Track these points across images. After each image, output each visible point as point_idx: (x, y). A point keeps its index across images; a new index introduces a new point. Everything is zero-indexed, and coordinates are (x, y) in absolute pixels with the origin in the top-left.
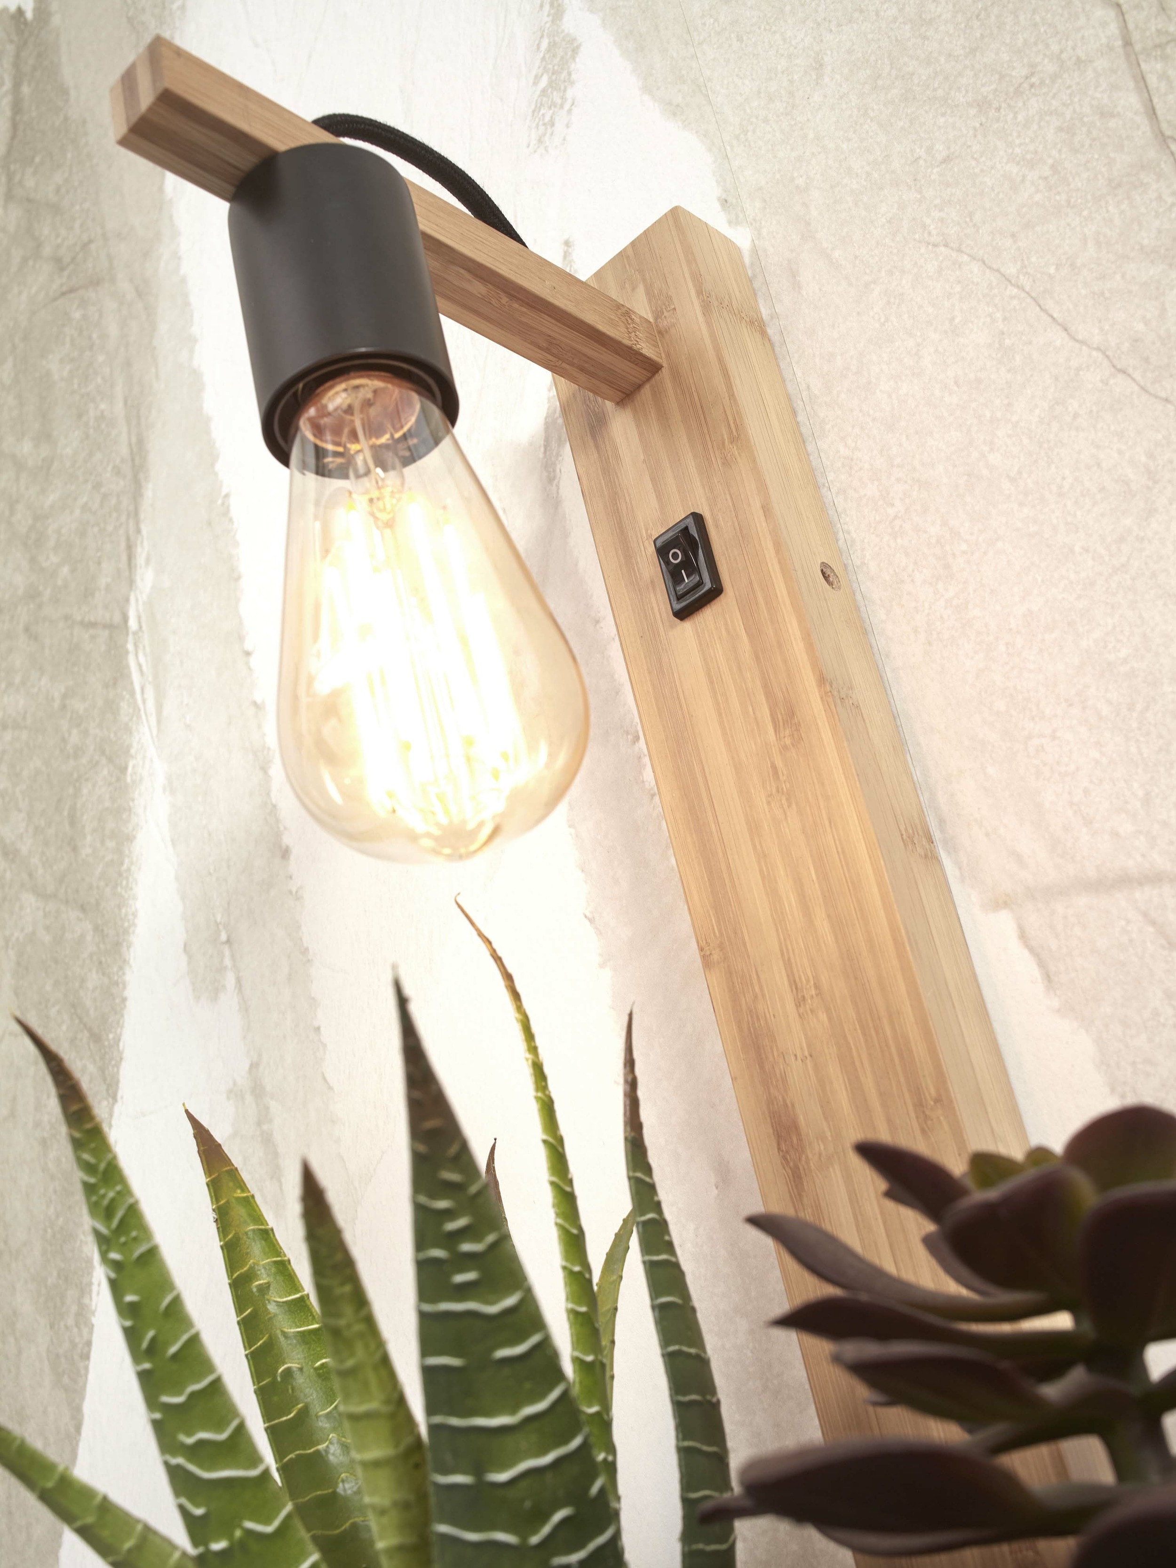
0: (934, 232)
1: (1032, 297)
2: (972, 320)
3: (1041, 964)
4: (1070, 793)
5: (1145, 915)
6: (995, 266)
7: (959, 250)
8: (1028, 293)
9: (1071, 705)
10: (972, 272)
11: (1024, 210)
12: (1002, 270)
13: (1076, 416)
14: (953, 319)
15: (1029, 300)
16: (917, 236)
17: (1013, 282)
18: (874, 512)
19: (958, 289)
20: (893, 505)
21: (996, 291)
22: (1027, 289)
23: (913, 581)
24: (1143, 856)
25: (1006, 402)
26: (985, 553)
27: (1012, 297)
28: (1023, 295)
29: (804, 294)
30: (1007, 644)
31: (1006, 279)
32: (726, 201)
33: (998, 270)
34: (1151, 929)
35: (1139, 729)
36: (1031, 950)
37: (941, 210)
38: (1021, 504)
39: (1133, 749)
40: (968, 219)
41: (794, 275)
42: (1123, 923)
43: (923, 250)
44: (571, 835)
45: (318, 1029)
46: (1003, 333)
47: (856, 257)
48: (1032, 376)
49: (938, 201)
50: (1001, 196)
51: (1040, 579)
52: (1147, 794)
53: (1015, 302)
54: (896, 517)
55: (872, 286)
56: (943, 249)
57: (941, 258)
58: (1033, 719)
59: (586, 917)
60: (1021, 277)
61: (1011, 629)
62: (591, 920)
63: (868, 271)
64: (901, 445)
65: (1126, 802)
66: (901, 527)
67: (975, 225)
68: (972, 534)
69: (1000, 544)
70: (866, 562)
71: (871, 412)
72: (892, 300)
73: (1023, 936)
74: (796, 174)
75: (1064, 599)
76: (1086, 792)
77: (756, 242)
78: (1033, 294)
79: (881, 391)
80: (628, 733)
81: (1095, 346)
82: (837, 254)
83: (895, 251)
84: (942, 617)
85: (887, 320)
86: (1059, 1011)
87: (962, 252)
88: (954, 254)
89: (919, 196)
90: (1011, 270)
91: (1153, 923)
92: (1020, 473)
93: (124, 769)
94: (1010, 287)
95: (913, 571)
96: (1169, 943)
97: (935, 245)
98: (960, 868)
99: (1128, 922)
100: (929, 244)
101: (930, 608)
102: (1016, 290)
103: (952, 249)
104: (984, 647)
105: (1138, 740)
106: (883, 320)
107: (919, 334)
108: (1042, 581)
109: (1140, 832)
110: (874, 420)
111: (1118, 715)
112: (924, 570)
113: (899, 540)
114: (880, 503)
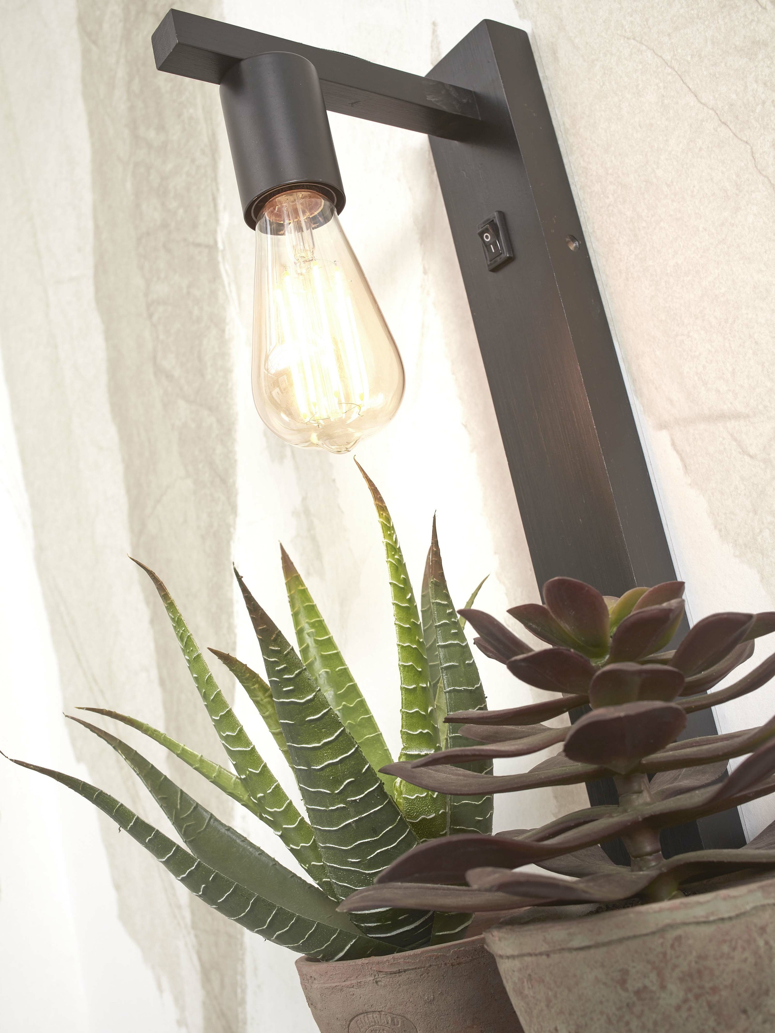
0: (628, 30)
1: (678, 75)
2: (648, 87)
3: (682, 460)
4: (696, 368)
5: (732, 435)
6: (660, 54)
7: (641, 43)
8: (676, 72)
9: (697, 318)
10: (647, 57)
11: (675, 19)
12: (663, 56)
13: (701, 149)
14: (638, 86)
15: (677, 76)
16: (619, 32)
17: (669, 64)
18: (599, 201)
19: (640, 67)
20: (608, 197)
21: (660, 70)
22: (676, 69)
23: (619, 243)
24: (731, 403)
25: (665, 138)
26: (655, 229)
27: (669, 74)
28: (674, 73)
29: (560, 65)
30: (666, 282)
31: (665, 62)
32: (518, 3)
33: (661, 57)
34: (735, 443)
35: (730, 333)
36: (677, 452)
37: (631, 16)
38: (673, 201)
39: (727, 345)
40: (645, 23)
41: (554, 53)
42: (721, 439)
43: (622, 41)
44: (453, 378)
45: (334, 480)
46: (663, 96)
47: (587, 43)
48: (678, 123)
49: (629, 10)
50: (663, 9)
52: (734, 369)
53: (670, 77)
54: (610, 205)
55: (596, 62)
56: (632, 41)
57: (631, 47)
58: (678, 325)
59: (463, 425)
60: (673, 62)
61: (667, 273)
62: (465, 426)
63: (593, 53)
64: (612, 161)
65: (723, 374)
66: (612, 210)
67: (649, 27)
68: (648, 217)
69: (662, 224)
71: (596, 141)
72: (606, 72)
73: (673, 444)
75: (694, 257)
76: (704, 367)
77: (535, 30)
78: (679, 73)
79: (601, 128)
81: (711, 107)
82: (577, 40)
83: (608, 41)
84: (633, 265)
85: (604, 84)
86: (690, 484)
87: (642, 44)
88: (638, 45)
89: (619, 6)
90: (668, 57)
91: (735, 440)
92: (672, 182)
93: (223, 331)
94: (667, 68)
95: (619, 237)
97: (628, 39)
98: (643, 407)
99: (724, 439)
100: (625, 37)
101: (627, 259)
102: (670, 70)
103: (637, 41)
104: (655, 283)
105: (729, 340)
106: (601, 84)
107: (620, 94)
108: (683, 246)
109: (729, 390)
110: (598, 145)
111: (720, 325)
112: (624, 237)
113: (612, 219)
114: (602, 196)
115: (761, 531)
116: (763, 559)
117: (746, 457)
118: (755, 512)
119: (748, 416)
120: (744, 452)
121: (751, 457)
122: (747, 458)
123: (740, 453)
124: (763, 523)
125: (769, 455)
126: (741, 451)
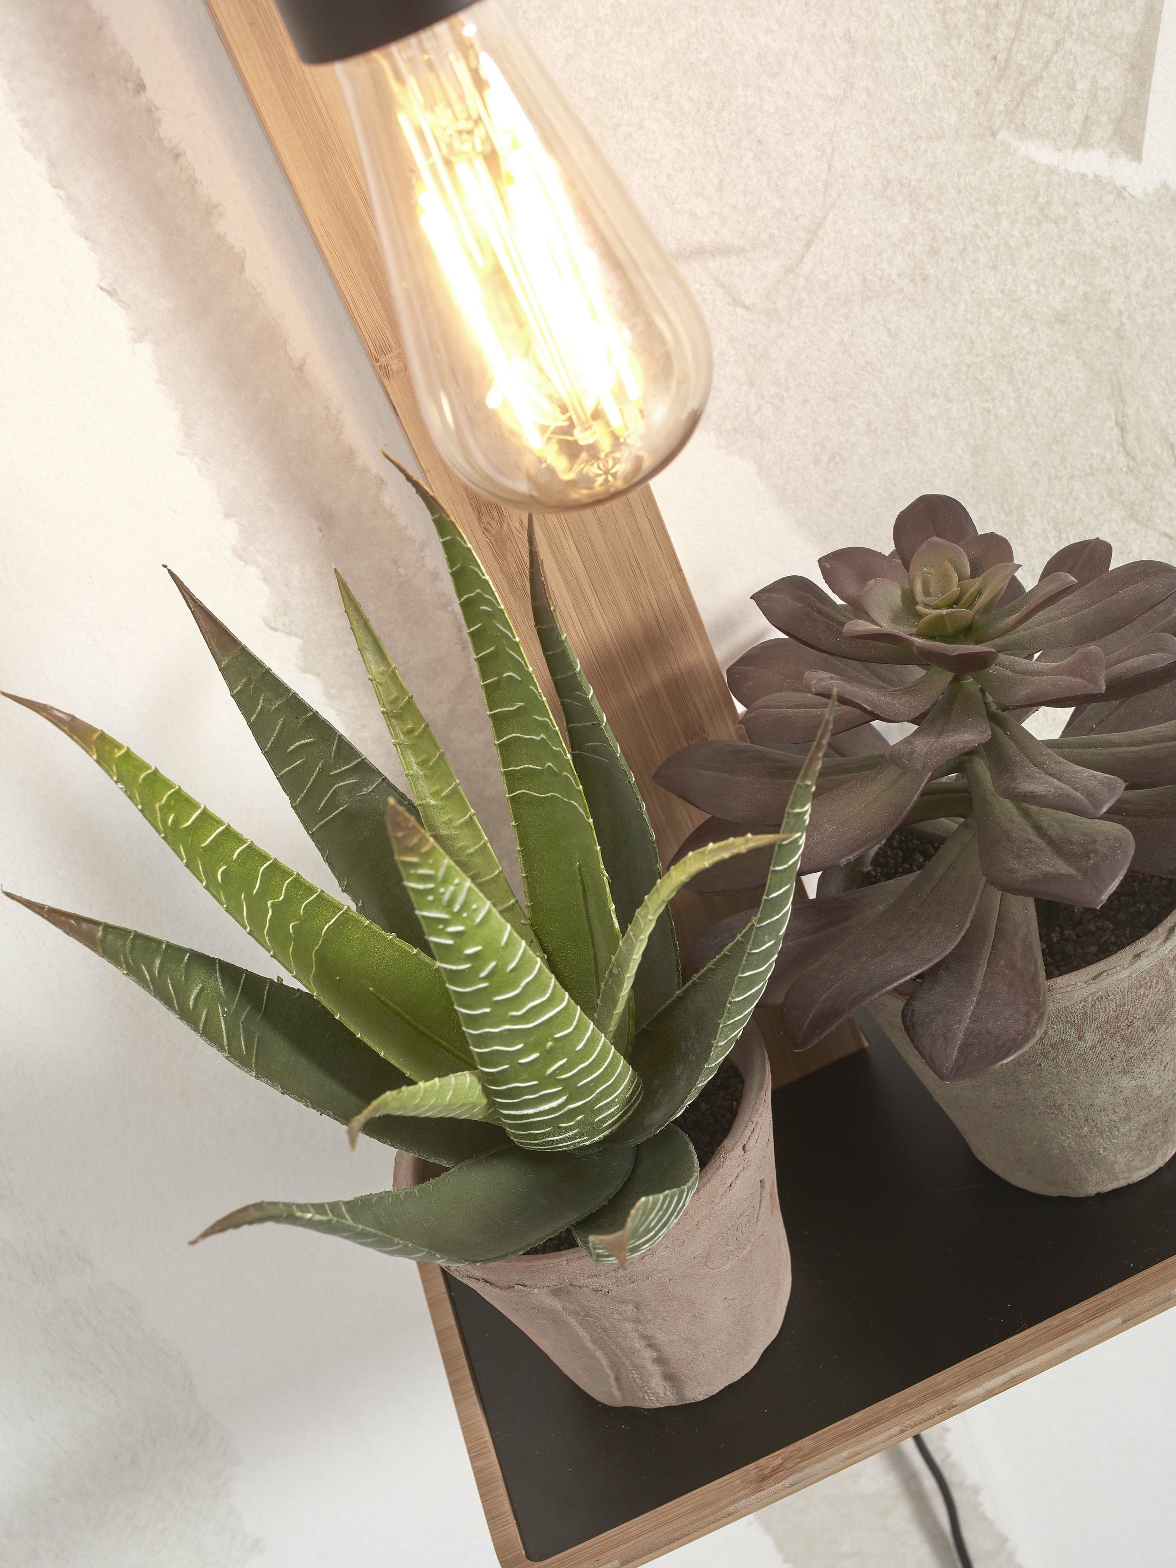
4: (655, 178)
5: (716, 279)
9: (657, 98)
24: (716, 232)
30: (596, 32)
34: (720, 291)
35: (716, 125)
39: (710, 143)
42: (698, 286)
44: (59, 196)
52: (721, 181)
58: (622, 107)
59: (102, 289)
61: (599, 18)
62: (112, 293)
65: (703, 188)
76: (669, 177)
80: (126, 80)
91: (722, 286)
96: (734, 301)
99: (702, 285)
104: (573, 32)
105: (714, 135)
109: (714, 213)
111: (698, 111)
115: (760, 408)
116: (762, 444)
117: (738, 309)
118: (752, 384)
119: (743, 250)
120: (737, 302)
121: (747, 308)
122: (740, 311)
123: (729, 304)
124: (763, 397)
125: (775, 303)
126: (730, 301)
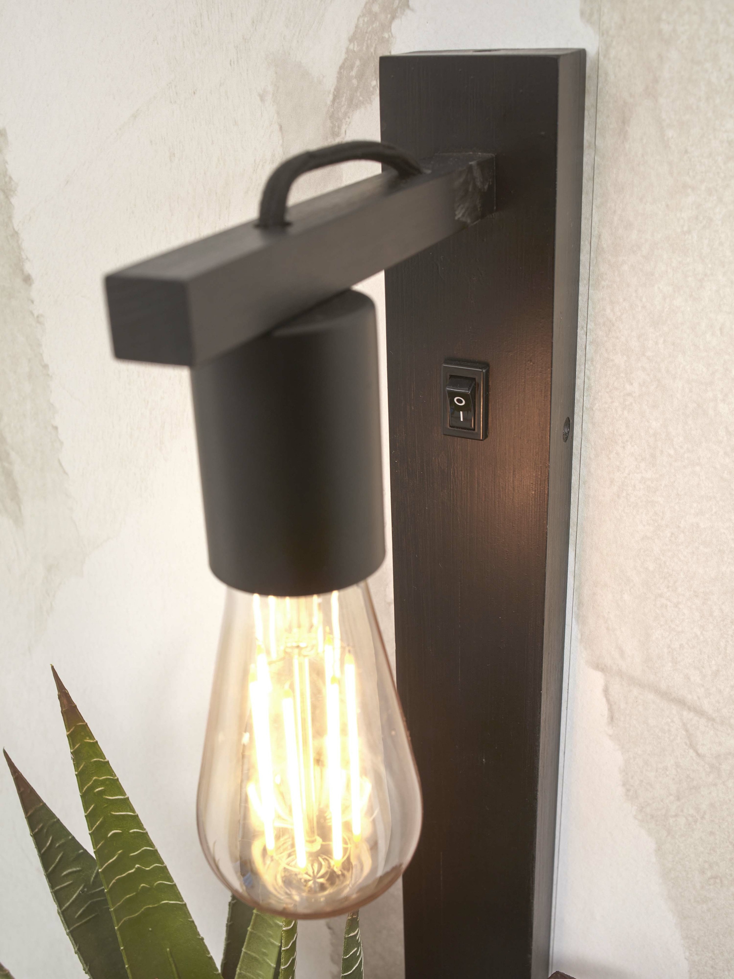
3: (611, 710)
4: (671, 641)
5: (684, 724)
9: (697, 596)
18: (614, 378)
20: (632, 384)
23: (624, 447)
24: (699, 698)
26: (685, 467)
29: (627, 146)
30: (672, 534)
34: (684, 733)
36: (608, 700)
38: (726, 453)
39: (722, 644)
41: (624, 122)
42: (669, 720)
45: (56, 428)
47: (686, 152)
51: (714, 510)
52: (718, 671)
54: (629, 394)
55: (689, 191)
58: (668, 587)
61: (679, 527)
63: (691, 174)
64: (657, 343)
65: (703, 667)
66: (631, 404)
68: (681, 447)
69: (698, 468)
70: (594, 409)
71: (644, 300)
72: (701, 218)
73: (606, 691)
74: (664, 17)
75: (724, 533)
76: (681, 646)
77: (601, 58)
79: (659, 288)
82: (670, 133)
83: (722, 175)
84: (634, 486)
85: (690, 231)
86: (610, 736)
91: (687, 731)
95: (627, 441)
96: (690, 744)
98: (582, 635)
99: (673, 721)
101: (629, 474)
104: (656, 525)
105: (727, 641)
106: (685, 229)
107: (710, 266)
108: (716, 513)
109: (703, 686)
110: (644, 307)
111: (723, 621)
112: (635, 446)
113: (626, 413)
114: (623, 375)
115: (676, 816)
116: (667, 836)
117: (691, 751)
118: (678, 799)
119: (713, 720)
120: (692, 746)
121: (698, 754)
122: (692, 753)
123: (686, 744)
124: (682, 811)
125: (720, 764)
126: (688, 743)
